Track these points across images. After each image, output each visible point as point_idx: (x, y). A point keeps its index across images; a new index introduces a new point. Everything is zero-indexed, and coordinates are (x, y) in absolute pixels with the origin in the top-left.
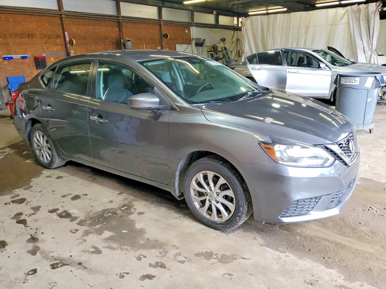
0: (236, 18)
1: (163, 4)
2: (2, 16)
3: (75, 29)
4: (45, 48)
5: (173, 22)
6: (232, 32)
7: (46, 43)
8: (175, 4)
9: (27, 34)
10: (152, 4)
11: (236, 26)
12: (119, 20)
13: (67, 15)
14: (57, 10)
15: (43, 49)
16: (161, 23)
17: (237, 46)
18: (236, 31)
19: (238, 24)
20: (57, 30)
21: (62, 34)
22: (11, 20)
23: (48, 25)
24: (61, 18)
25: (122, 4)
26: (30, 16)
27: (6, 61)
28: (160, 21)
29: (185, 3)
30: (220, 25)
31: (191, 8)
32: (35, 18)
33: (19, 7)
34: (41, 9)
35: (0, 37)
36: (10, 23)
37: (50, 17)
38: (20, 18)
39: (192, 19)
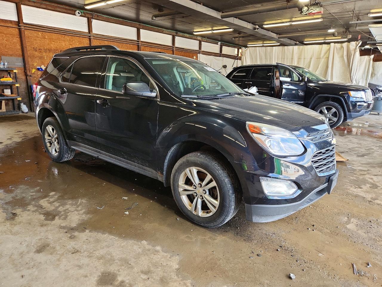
0: (236, 49)
1: (176, 33)
2: (39, 33)
5: (184, 49)
6: (233, 60)
8: (186, 34)
9: (60, 51)
10: (167, 33)
11: (236, 55)
12: (139, 44)
13: (95, 37)
14: (87, 33)
16: (173, 49)
18: (236, 60)
19: (238, 55)
22: (46, 37)
24: (90, 39)
25: (142, 31)
26: (64, 36)
27: (39, 71)
28: (173, 47)
29: (195, 33)
30: (223, 54)
31: (199, 38)
32: (67, 38)
33: (55, 27)
34: (74, 31)
35: (36, 51)
36: (46, 40)
37: (81, 37)
38: (54, 36)
39: (200, 48)
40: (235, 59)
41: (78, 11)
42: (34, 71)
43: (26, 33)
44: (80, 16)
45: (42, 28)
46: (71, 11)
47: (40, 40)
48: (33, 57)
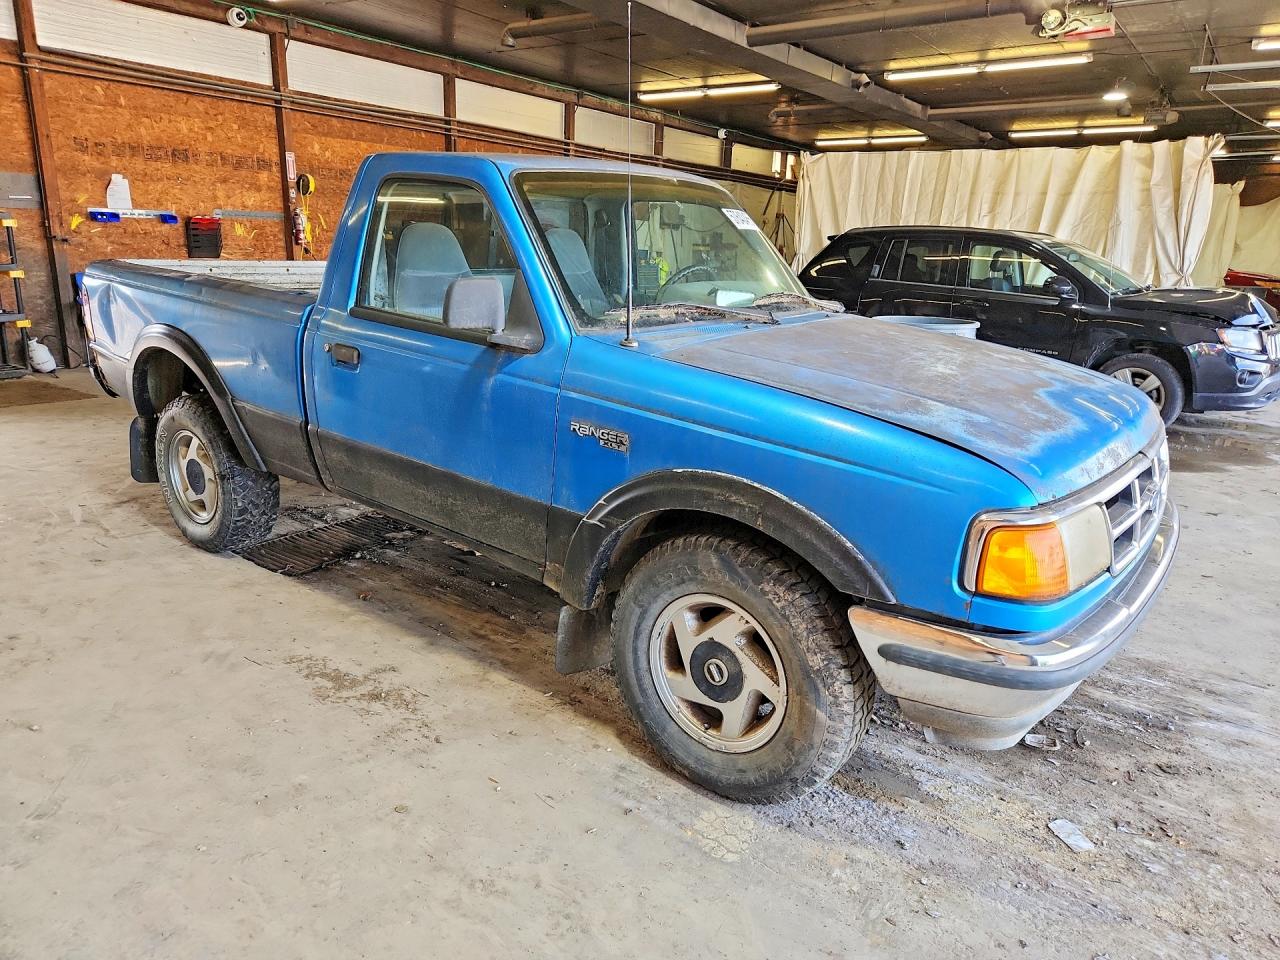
0: (777, 155)
1: (579, 96)
2: (98, 88)
3: (317, 147)
4: (220, 194)
5: (602, 150)
6: (766, 194)
7: (224, 181)
8: (611, 99)
9: (169, 150)
10: (546, 93)
11: (777, 176)
12: (449, 130)
13: (296, 103)
14: (269, 88)
15: (215, 198)
16: (569, 150)
17: (777, 233)
18: (777, 193)
19: (783, 172)
20: (261, 146)
21: (276, 159)
22: (122, 101)
23: (235, 127)
24: (278, 112)
25: (461, 85)
26: (184, 97)
27: (96, 224)
28: (567, 144)
29: (643, 98)
30: (734, 172)
31: (655, 115)
32: (198, 105)
33: (153, 67)
34: (221, 79)
35: (84, 150)
36: (120, 110)
37: (245, 104)
38: (152, 98)
39: (659, 148)
40: (773, 189)
41: (236, 10)
42: (76, 221)
43: (50, 85)
44: (244, 27)
45: (107, 68)
46: (211, 10)
47: (100, 112)
48: (73, 171)
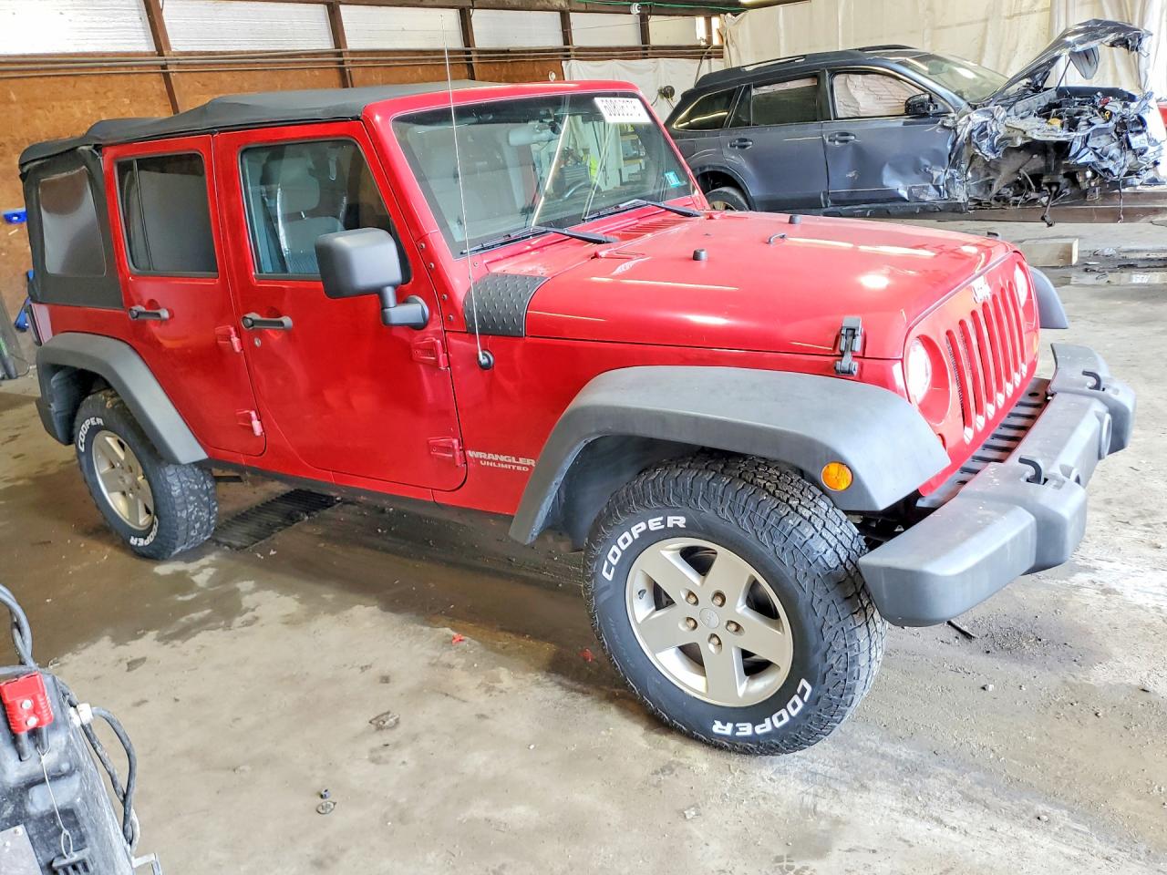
0: (700, 21)
5: (508, 51)
6: (694, 65)
11: (703, 44)
12: (342, 63)
13: (182, 65)
14: (152, 54)
16: (470, 59)
18: (706, 62)
19: (709, 40)
22: (13, 97)
24: (166, 77)
25: (347, 11)
26: (71, 80)
27: (10, 226)
28: (469, 52)
30: (653, 48)
31: (558, 2)
32: (87, 86)
34: (104, 54)
36: (12, 106)
37: (133, 76)
39: (567, 38)
40: (701, 58)
